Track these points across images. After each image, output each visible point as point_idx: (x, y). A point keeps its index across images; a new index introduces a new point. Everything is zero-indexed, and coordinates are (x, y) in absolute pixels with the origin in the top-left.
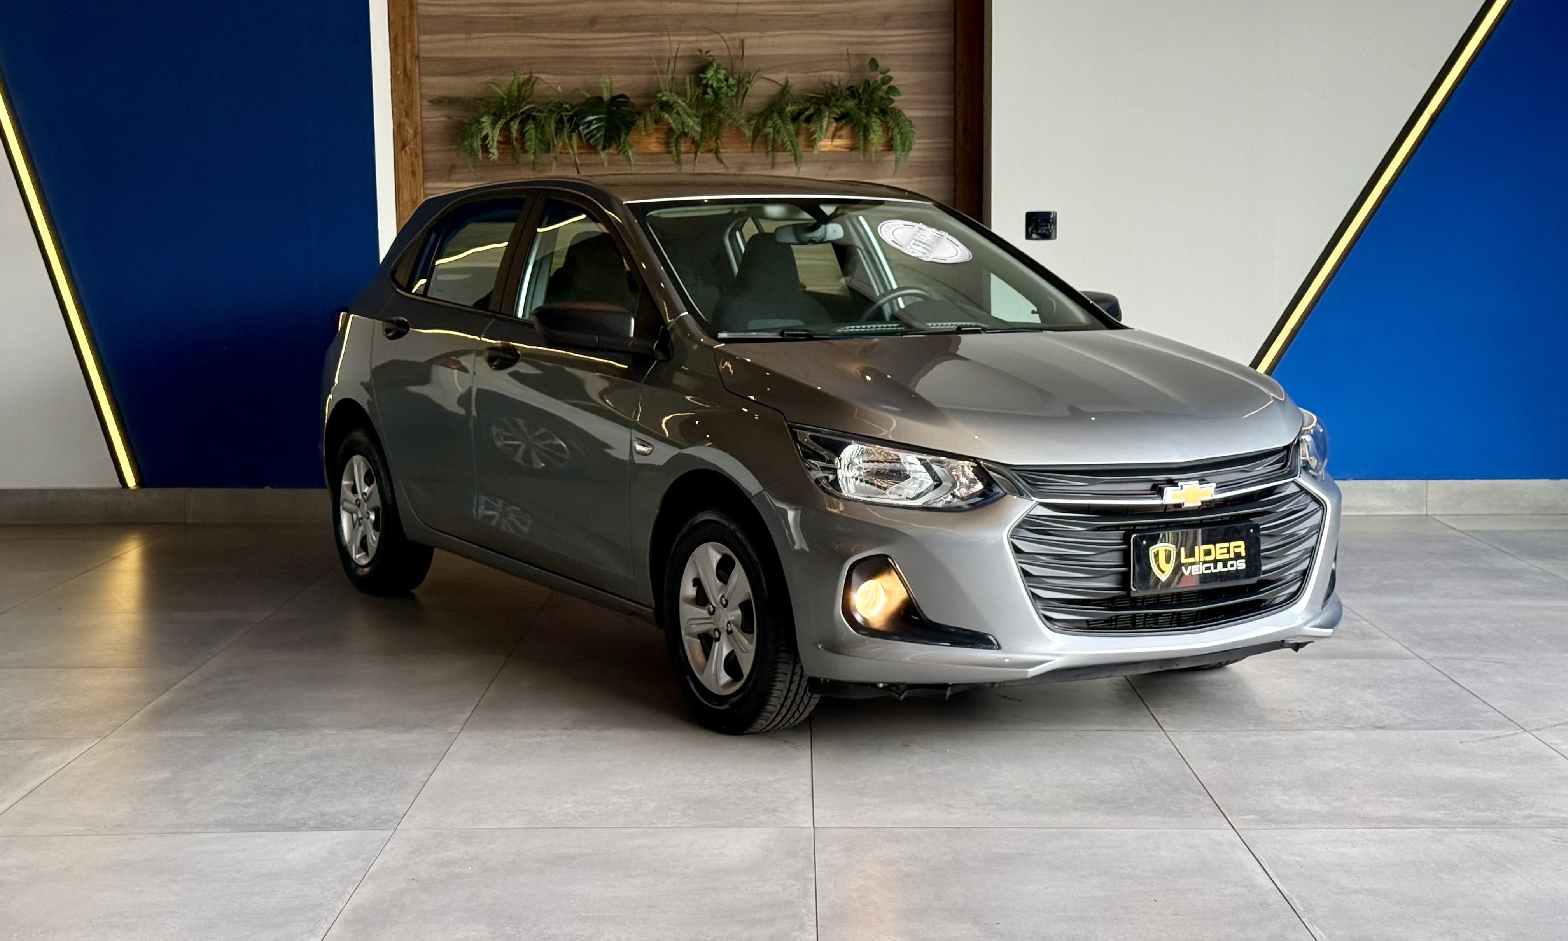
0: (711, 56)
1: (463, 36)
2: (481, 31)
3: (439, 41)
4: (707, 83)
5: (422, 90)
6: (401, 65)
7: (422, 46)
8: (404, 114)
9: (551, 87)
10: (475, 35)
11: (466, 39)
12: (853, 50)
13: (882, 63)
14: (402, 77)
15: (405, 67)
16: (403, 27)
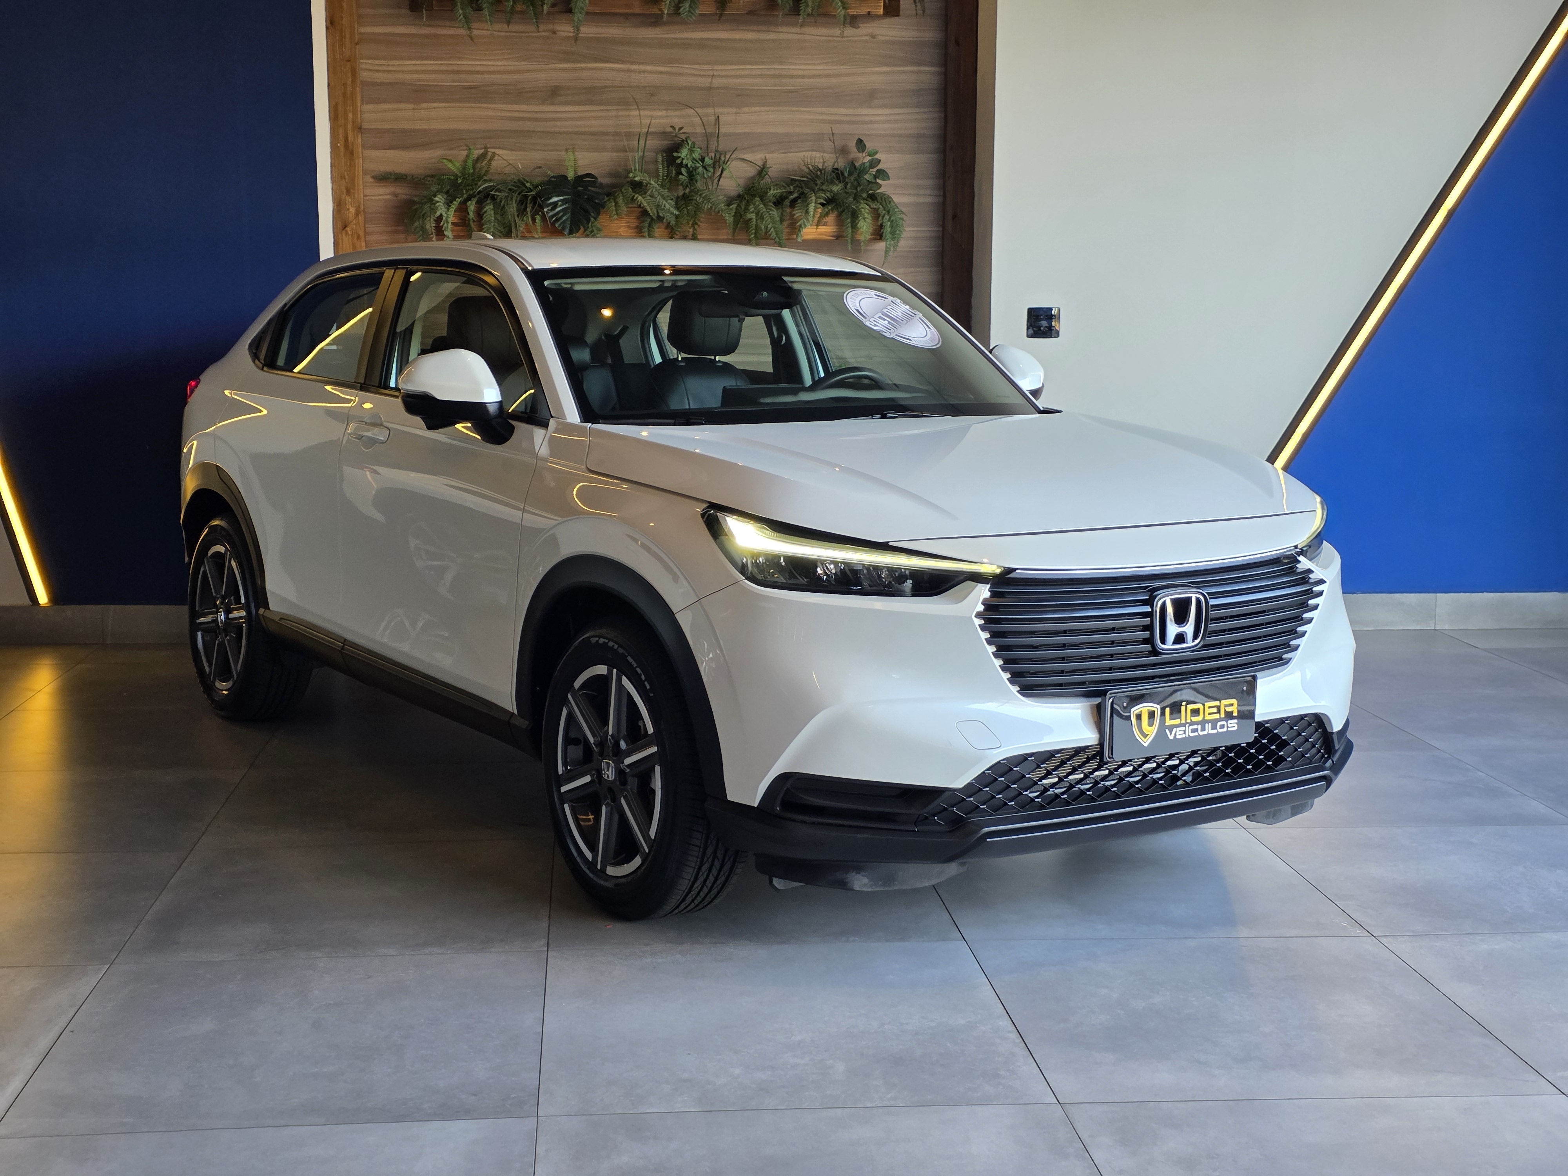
0: (684, 133)
1: (411, 106)
2: (430, 101)
3: (384, 111)
4: (682, 162)
5: (365, 165)
6: (341, 137)
7: (365, 116)
8: (345, 191)
9: (510, 164)
10: (424, 105)
11: (414, 109)
12: (838, 129)
13: (870, 145)
14: (342, 149)
15: (346, 139)
16: (344, 94)
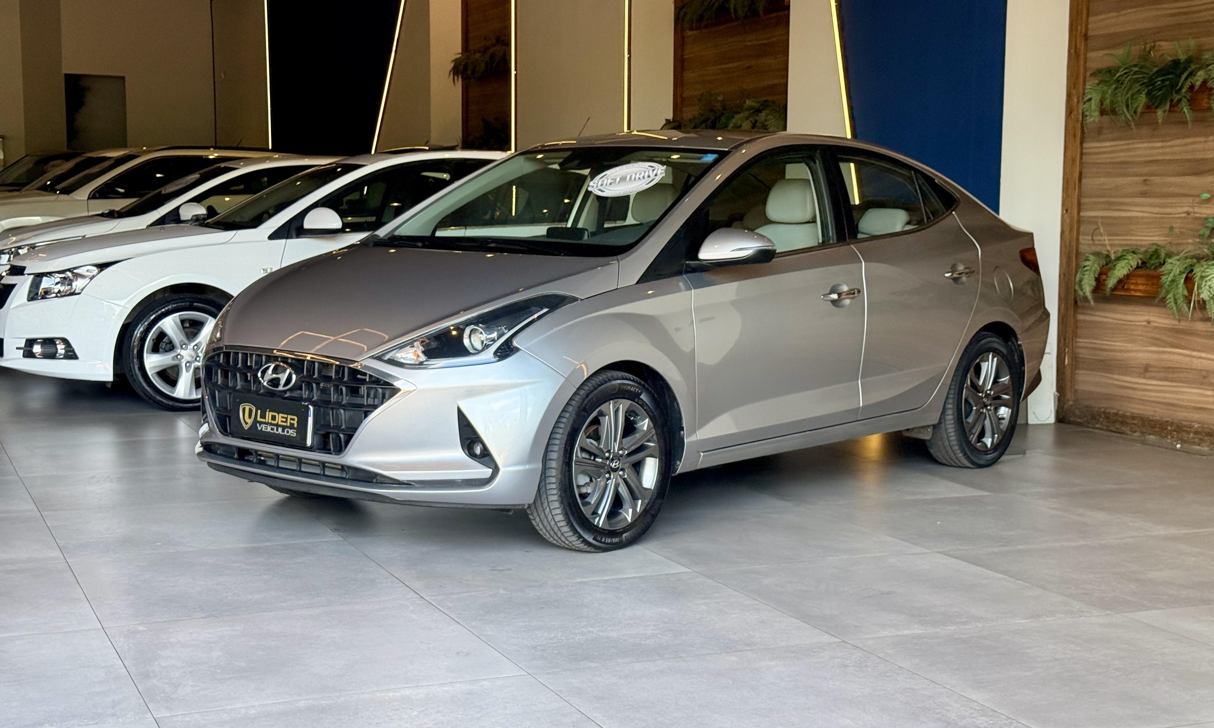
1: (1115, 14)
2: (1125, 8)
3: (1100, 21)
5: (1087, 64)
6: (1074, 44)
7: (1090, 26)
8: (1072, 86)
10: (1123, 12)
11: (1117, 16)
14: (1073, 55)
15: (1076, 45)
16: (1077, 12)
